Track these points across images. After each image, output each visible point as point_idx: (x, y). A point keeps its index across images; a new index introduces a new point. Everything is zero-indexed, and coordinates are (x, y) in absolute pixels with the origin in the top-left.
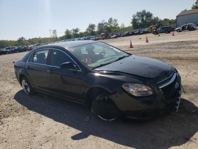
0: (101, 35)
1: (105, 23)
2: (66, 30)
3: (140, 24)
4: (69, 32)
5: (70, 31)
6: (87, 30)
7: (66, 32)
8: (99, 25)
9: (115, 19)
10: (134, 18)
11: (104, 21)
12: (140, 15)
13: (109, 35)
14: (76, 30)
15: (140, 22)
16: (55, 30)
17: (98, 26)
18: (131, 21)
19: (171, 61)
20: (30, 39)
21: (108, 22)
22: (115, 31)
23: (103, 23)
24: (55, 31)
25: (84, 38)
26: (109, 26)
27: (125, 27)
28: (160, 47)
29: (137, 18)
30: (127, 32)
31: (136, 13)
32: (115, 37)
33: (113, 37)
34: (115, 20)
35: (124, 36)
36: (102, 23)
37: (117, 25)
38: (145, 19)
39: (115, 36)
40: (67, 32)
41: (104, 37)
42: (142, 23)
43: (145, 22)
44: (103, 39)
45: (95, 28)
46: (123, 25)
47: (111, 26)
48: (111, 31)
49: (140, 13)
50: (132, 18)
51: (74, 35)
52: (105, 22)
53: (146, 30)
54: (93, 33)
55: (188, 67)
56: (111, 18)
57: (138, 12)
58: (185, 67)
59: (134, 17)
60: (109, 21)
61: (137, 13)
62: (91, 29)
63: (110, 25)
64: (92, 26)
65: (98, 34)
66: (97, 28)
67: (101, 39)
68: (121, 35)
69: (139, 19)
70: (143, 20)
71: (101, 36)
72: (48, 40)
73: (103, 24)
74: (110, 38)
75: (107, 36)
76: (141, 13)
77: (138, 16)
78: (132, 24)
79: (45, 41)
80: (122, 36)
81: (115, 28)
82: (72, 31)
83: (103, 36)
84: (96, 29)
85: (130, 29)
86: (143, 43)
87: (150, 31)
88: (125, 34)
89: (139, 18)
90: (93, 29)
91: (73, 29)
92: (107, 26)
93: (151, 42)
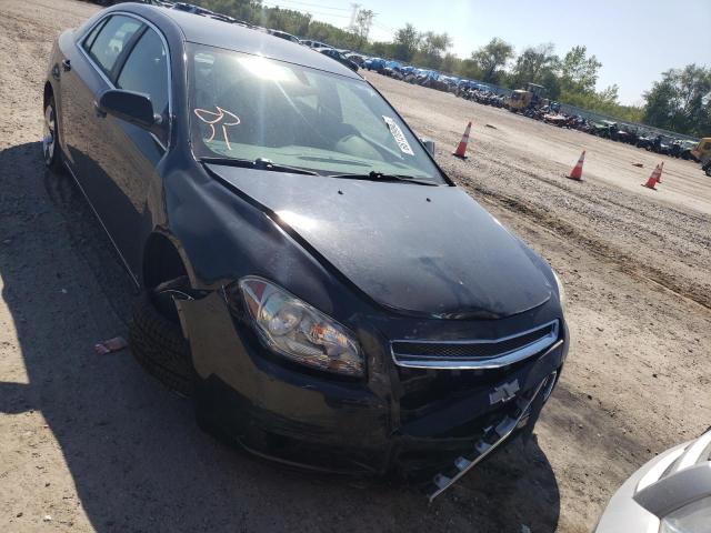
0: (516, 93)
1: (549, 59)
2: (405, 27)
3: (680, 114)
4: (412, 36)
5: (416, 37)
6: (478, 55)
7: (401, 31)
8: (527, 54)
9: (594, 57)
10: (666, 80)
11: (551, 48)
12: (695, 80)
13: (541, 104)
14: (440, 43)
15: (683, 106)
16: (370, 12)
17: (520, 60)
18: (650, 88)
19: (661, 290)
20: (277, 9)
21: (562, 57)
22: (572, 103)
23: (542, 56)
24: (368, 14)
25: (453, 78)
26: (560, 74)
27: (616, 101)
28: (675, 222)
29: (679, 85)
30: (611, 123)
31: (683, 68)
32: (559, 123)
33: (554, 118)
34: (590, 62)
35: (593, 132)
36: (538, 52)
37: (592, 82)
38: (705, 103)
39: (560, 117)
40: (406, 35)
41: (519, 104)
42: (688, 113)
43: (703, 114)
44: (514, 111)
45: (509, 61)
46: (615, 91)
47: (566, 79)
48: (558, 93)
49: (700, 73)
50: (660, 80)
51: (424, 53)
52: (553, 54)
53: (688, 143)
54: (491, 78)
55: (703, 341)
56: (581, 47)
57: (692, 67)
58: (690, 337)
59: (669, 77)
60: (569, 55)
61: (689, 70)
62: (492, 58)
63: (566, 71)
64: (499, 51)
65: (506, 86)
66: (516, 64)
67: (507, 107)
68: (583, 123)
69: (684, 95)
70: (696, 102)
71: (513, 98)
72: (333, 38)
73: (541, 59)
74: (539, 117)
75: (532, 106)
76: (702, 76)
77: (686, 81)
78: (646, 102)
79: (321, 34)
80: (586, 131)
81: (580, 89)
82: (424, 39)
83: (517, 99)
84: (509, 67)
85: (629, 117)
86: (633, 183)
87: (697, 154)
88: (599, 126)
89: (686, 89)
90: (501, 61)
91: (430, 34)
92: (554, 72)
93: (662, 193)
